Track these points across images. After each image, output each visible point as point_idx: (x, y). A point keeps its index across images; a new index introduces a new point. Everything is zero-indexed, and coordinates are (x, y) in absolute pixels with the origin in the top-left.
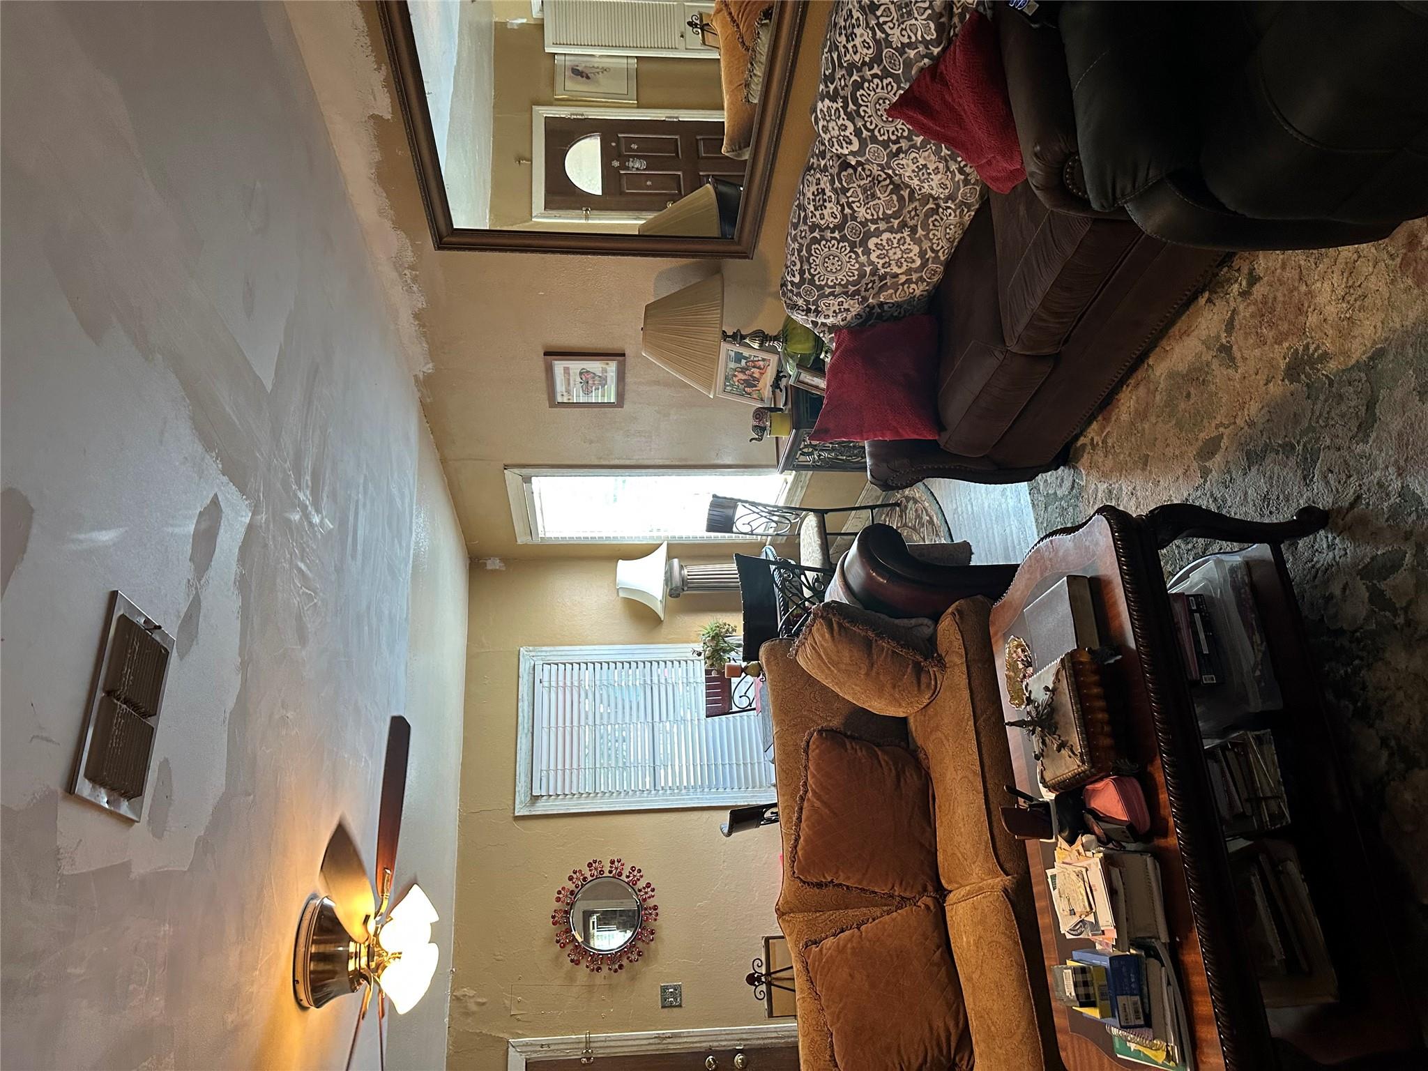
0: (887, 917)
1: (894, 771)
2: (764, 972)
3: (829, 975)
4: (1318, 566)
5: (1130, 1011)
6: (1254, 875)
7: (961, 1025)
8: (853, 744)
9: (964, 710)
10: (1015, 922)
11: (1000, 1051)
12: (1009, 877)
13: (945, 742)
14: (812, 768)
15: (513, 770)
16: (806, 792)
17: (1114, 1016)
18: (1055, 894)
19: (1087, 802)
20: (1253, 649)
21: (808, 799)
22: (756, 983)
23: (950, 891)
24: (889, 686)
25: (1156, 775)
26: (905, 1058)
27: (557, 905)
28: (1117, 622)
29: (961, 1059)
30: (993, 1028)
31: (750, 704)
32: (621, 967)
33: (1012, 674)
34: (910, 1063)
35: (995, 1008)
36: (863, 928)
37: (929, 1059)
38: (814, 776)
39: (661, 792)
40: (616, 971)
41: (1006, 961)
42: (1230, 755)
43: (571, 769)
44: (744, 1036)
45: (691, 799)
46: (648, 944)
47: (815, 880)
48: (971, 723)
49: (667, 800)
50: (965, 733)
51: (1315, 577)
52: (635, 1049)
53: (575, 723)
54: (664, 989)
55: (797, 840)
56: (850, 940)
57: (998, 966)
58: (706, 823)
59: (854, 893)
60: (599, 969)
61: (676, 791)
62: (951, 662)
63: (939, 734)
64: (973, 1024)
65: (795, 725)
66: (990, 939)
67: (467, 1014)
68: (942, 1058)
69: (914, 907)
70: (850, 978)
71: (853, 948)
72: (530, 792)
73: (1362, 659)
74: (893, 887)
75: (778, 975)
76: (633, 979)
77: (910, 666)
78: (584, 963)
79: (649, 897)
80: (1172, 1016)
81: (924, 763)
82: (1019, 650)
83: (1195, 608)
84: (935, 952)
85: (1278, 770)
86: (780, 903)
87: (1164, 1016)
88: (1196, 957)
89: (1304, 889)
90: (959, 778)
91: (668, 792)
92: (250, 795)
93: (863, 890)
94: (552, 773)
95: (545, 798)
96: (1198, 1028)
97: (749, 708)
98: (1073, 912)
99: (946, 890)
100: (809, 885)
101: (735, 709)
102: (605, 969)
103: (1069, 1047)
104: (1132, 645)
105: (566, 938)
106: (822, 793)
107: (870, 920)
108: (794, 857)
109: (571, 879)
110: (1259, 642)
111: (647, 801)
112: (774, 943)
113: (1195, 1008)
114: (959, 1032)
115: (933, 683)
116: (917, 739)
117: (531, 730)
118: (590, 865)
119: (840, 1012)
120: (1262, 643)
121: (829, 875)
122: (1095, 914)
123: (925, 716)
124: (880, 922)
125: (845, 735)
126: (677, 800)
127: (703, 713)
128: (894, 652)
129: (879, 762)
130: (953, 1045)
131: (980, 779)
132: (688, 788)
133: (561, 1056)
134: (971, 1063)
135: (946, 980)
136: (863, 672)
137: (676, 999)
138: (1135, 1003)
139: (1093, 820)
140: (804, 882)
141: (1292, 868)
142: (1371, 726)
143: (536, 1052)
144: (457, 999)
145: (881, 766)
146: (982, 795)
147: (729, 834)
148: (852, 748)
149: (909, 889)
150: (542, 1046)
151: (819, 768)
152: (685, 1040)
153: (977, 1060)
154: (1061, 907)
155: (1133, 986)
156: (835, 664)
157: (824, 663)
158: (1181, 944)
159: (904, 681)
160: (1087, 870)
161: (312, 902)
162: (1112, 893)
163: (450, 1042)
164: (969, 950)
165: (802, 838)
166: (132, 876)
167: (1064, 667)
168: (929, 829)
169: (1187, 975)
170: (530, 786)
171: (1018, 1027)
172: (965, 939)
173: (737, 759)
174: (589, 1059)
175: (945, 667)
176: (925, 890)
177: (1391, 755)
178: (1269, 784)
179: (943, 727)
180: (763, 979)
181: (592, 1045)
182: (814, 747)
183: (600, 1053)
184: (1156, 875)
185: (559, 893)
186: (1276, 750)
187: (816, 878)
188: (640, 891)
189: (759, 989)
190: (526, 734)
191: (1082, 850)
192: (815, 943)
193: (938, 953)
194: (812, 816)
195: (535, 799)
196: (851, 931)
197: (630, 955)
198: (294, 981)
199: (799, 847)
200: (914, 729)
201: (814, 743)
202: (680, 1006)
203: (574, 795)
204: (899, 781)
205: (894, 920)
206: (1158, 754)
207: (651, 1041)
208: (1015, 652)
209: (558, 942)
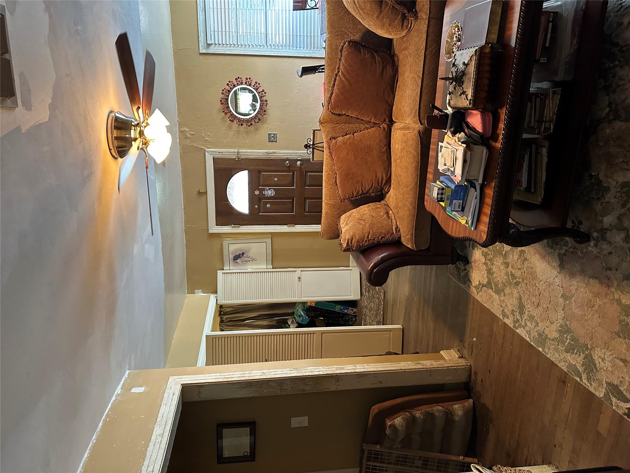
0: (366, 131)
1: (381, 66)
2: (312, 144)
3: (338, 153)
4: (623, 5)
5: (457, 205)
6: (527, 154)
7: (388, 176)
8: (365, 50)
9: (421, 44)
10: (420, 145)
11: (401, 190)
12: (422, 126)
13: (409, 57)
14: (343, 61)
15: (197, 29)
16: (339, 72)
17: (450, 206)
18: (440, 154)
19: (466, 118)
20: (571, 46)
21: (339, 76)
22: (308, 148)
23: (395, 122)
24: (387, 24)
25: (501, 115)
26: (364, 186)
27: (223, 96)
28: (509, 32)
29: (385, 188)
30: (400, 182)
31: (316, 5)
32: (251, 124)
33: (449, 40)
34: (365, 188)
35: (403, 175)
36: (355, 134)
37: (373, 187)
38: (343, 65)
39: (269, 47)
40: (249, 126)
41: (412, 160)
42: (538, 99)
43: (226, 32)
44: (302, 155)
45: (284, 52)
46: (263, 116)
47: (337, 113)
48: (423, 51)
49: (272, 51)
50: (419, 56)
51: (619, 11)
52: (257, 156)
53: (227, 7)
54: (269, 135)
55: (331, 94)
56: (349, 139)
57: (409, 161)
58: (290, 64)
59: (354, 119)
60: (242, 125)
61: (277, 47)
62: (422, 16)
63: (407, 52)
64: (393, 177)
65: (337, 35)
66: (407, 150)
67: (187, 138)
68: (378, 187)
69: (379, 128)
70: (347, 155)
71: (350, 143)
72: (206, 41)
73: (620, 62)
74: (371, 119)
75: (317, 145)
76: (257, 129)
77: (400, 15)
78: (235, 122)
79: (263, 96)
80: (473, 210)
81: (396, 63)
82: (457, 29)
83: (551, 20)
84: (384, 148)
85: (557, 108)
86: (321, 119)
87: (470, 209)
88: (490, 192)
89: (545, 160)
90: (411, 77)
91: (273, 47)
92: (69, 76)
93: (358, 118)
94: (216, 33)
95: (213, 45)
96: (481, 216)
97: (315, 7)
98: (445, 165)
99: (394, 121)
100: (334, 114)
101: (308, 7)
102: (245, 125)
103: (429, 201)
104: (513, 43)
105: (227, 110)
106: (346, 74)
107: (359, 131)
108: (329, 102)
109: (228, 85)
110: (575, 44)
111: (263, 51)
112: (317, 133)
113: (483, 209)
114: (387, 179)
115: (409, 26)
116: (396, 50)
117: (204, 8)
118: (236, 79)
119: (341, 167)
120: (576, 45)
121: (344, 112)
122: (454, 168)
123: (402, 40)
124: (363, 133)
125: (361, 45)
126: (277, 51)
127: (292, 8)
128: (393, 6)
129: (375, 60)
130: (384, 182)
131: (420, 80)
132: (283, 46)
133: (228, 157)
134: (389, 189)
135: (386, 159)
136: (375, 16)
137: (274, 139)
138: (460, 203)
139: (466, 127)
140: (333, 113)
141: (544, 151)
142: (608, 95)
143: (217, 155)
144: (181, 131)
145: (376, 64)
146: (420, 88)
147: (301, 76)
148: (364, 52)
149: (378, 120)
150: (219, 153)
151: (346, 60)
152: (278, 154)
153: (392, 189)
154: (441, 160)
155: (461, 197)
156: (362, 9)
157: (357, 7)
158: (486, 185)
159: (395, 23)
160: (457, 150)
161: (111, 114)
162: (465, 161)
163: (181, 148)
164: (398, 150)
165: (334, 94)
166: (23, 131)
167: (476, 54)
168: (392, 95)
169: (484, 197)
170: (206, 38)
171: (411, 185)
172: (397, 146)
173: (307, 33)
174: (239, 159)
175: (417, 18)
176: (385, 121)
177: (610, 111)
178: (550, 114)
179: (410, 50)
180: (311, 146)
181: (240, 154)
182: (346, 50)
183: (243, 157)
184: (486, 156)
185: (223, 90)
186: (560, 98)
187: (338, 112)
188: (259, 93)
189: (309, 150)
190: (202, 11)
191: (457, 140)
192: (334, 138)
193: (385, 148)
194: (340, 84)
195: (209, 45)
196: (350, 135)
197: (255, 120)
198: (109, 149)
199: (332, 98)
200: (395, 45)
201: (345, 48)
202: (276, 142)
203: (228, 45)
204: (383, 71)
205: (369, 133)
206: (506, 106)
207: (264, 154)
208: (454, 29)
209: (223, 112)
